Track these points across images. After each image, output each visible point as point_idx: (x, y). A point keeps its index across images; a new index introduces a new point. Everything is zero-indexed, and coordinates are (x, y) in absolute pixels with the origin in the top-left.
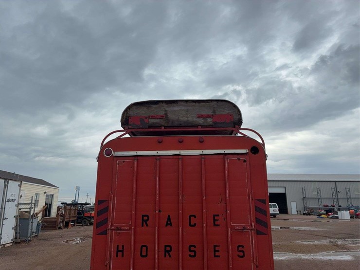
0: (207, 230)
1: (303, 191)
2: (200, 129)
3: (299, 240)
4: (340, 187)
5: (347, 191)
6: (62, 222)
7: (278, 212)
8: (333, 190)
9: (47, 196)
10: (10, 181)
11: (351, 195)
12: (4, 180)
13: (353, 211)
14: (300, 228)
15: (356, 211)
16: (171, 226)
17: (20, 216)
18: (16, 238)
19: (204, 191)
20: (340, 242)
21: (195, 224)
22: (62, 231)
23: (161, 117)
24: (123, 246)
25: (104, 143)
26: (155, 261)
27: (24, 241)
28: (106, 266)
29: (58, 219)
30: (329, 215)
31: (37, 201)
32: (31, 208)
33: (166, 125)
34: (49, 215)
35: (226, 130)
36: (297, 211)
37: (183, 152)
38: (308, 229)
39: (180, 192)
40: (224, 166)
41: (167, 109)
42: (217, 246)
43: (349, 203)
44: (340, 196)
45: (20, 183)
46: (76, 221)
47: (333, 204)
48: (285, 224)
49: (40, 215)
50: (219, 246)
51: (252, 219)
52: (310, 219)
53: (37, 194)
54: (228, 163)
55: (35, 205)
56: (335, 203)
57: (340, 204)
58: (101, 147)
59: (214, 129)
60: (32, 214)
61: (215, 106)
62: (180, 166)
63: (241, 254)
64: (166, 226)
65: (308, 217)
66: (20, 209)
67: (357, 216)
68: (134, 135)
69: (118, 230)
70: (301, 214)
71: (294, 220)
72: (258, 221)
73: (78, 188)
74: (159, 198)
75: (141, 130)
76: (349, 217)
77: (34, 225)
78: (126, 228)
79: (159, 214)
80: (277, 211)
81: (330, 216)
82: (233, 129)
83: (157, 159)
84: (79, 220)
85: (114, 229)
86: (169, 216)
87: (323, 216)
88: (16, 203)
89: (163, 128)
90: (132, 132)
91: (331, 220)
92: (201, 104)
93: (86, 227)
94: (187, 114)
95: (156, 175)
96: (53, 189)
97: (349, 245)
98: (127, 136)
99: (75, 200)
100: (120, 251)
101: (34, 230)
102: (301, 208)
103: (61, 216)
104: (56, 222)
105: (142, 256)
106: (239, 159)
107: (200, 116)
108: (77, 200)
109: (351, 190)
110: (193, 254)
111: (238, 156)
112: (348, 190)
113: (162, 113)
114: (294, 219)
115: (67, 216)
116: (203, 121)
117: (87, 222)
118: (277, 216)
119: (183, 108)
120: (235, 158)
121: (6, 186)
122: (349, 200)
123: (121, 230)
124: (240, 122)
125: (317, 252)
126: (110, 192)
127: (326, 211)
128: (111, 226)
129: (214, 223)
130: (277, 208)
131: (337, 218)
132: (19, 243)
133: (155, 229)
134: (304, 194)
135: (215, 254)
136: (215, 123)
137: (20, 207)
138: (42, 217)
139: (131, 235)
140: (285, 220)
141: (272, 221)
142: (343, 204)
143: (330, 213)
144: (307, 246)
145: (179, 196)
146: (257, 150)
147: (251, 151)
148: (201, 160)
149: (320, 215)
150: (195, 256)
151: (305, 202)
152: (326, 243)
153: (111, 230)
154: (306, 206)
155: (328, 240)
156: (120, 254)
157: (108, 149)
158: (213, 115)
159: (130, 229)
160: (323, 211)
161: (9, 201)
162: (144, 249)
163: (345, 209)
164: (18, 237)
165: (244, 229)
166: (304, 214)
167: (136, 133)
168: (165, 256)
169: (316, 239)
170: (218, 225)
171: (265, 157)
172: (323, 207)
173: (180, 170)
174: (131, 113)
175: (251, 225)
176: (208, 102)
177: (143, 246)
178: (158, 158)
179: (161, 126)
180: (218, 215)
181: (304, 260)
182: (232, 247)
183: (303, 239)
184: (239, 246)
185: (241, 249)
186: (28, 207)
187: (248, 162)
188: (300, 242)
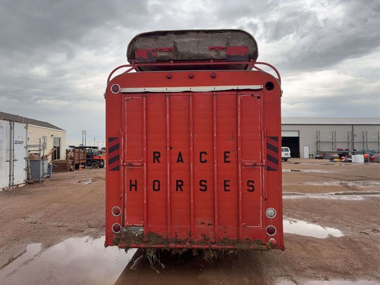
0: (217, 166)
1: (318, 134)
2: (212, 63)
3: (309, 181)
4: (357, 131)
5: (364, 135)
6: (72, 165)
7: (290, 156)
8: (349, 134)
9: (54, 139)
10: (15, 123)
11: (368, 139)
12: (9, 122)
13: (368, 155)
14: (311, 170)
15: (371, 155)
16: (183, 162)
17: (30, 158)
18: (28, 179)
19: (215, 129)
20: (350, 184)
21: (206, 161)
22: (72, 173)
23: (170, 50)
24: (136, 181)
25: (111, 79)
26: (167, 195)
27: (37, 182)
28: (121, 198)
29: (68, 161)
30: (342, 159)
31: (45, 144)
32: (40, 150)
33: (175, 59)
34: (59, 158)
35: (240, 65)
36: (309, 155)
37: (194, 89)
38: (319, 172)
39: (191, 130)
40: (237, 102)
41: (176, 41)
42: (227, 181)
43: (365, 147)
44: (356, 139)
45: (25, 125)
46: (86, 164)
47: (347, 148)
48: (295, 167)
49: (50, 157)
50: (229, 181)
51: (263, 156)
52: (322, 163)
53: (44, 138)
54: (241, 100)
55: (43, 148)
56: (350, 147)
57: (355, 148)
58: (108, 83)
59: (228, 63)
60: (41, 156)
61: (229, 37)
62: (191, 104)
63: (251, 188)
64: (178, 162)
65: (321, 160)
66: (29, 151)
67: (372, 160)
68: (141, 70)
69: (130, 166)
70: (313, 158)
71: (305, 164)
72: (269, 158)
73: (84, 132)
74: (170, 136)
75: (149, 64)
76: (363, 161)
77: (45, 167)
78: (138, 164)
79: (170, 151)
80: (289, 154)
81: (344, 160)
82: (248, 63)
83: (166, 96)
84: (89, 163)
85: (126, 165)
86: (180, 152)
87: (335, 160)
88: (24, 145)
89: (172, 62)
90: (139, 67)
91: (343, 164)
92: (214, 34)
93: (96, 169)
94: (198, 46)
95: (166, 113)
96: (59, 132)
97: (360, 186)
98: (134, 71)
99: (82, 145)
100: (133, 186)
101: (46, 171)
102: (314, 152)
103: (70, 158)
104: (66, 164)
105: (155, 190)
106: (252, 95)
107: (212, 49)
108: (84, 145)
109: (368, 134)
110: (203, 188)
111: (252, 93)
112: (365, 133)
113: (171, 45)
114: (306, 162)
115: (77, 158)
116: (215, 54)
117: (97, 164)
118: (288, 160)
119: (194, 40)
120: (248, 94)
121: (12, 128)
122: (365, 144)
123: (133, 166)
124: (255, 55)
125: (326, 192)
126: (121, 130)
127: (339, 155)
128: (123, 162)
129: (225, 159)
130: (289, 152)
131: (350, 161)
132: (32, 183)
133: (167, 165)
134: (318, 138)
135: (225, 188)
136: (228, 56)
137: (29, 149)
138: (52, 159)
139: (143, 170)
140: (296, 163)
141: (283, 164)
142: (358, 148)
143: (343, 157)
144: (316, 187)
145: (189, 133)
146: (272, 86)
147: (266, 87)
148: (213, 97)
149: (332, 159)
150: (205, 190)
151: (318, 146)
152: (336, 185)
153: (123, 166)
154: (319, 150)
155: (339, 182)
156: (133, 188)
157: (114, 85)
158: (226, 47)
159: (142, 165)
160: (336, 155)
161: (17, 142)
162: (156, 183)
163: (359, 153)
164: (31, 178)
165: (255, 165)
166: (316, 158)
167: (143, 69)
168: (177, 190)
169: (326, 181)
170: (229, 162)
171: (280, 93)
172: (336, 151)
173: (191, 107)
174: (137, 45)
175: (262, 162)
176: (221, 33)
177: (155, 181)
178: (167, 94)
179: (170, 60)
180: (229, 152)
181: (312, 199)
182: (242, 182)
183: (313, 180)
184: (249, 182)
185: (251, 184)
186: (37, 149)
187: (262, 99)
188: (310, 183)
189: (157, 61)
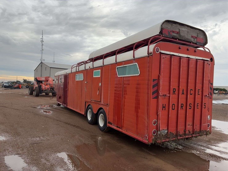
2: (192, 44)
16: (184, 94)
19: (197, 78)
21: (192, 94)
23: (177, 33)
24: (165, 104)
26: (178, 111)
33: (179, 38)
39: (189, 78)
41: (180, 28)
42: (198, 104)
51: (209, 92)
61: (198, 33)
63: (205, 107)
64: (182, 94)
74: (181, 80)
75: (168, 38)
83: (180, 58)
85: (162, 96)
86: (183, 89)
92: (194, 30)
94: (188, 34)
95: (180, 68)
105: (173, 109)
106: (208, 63)
107: (192, 37)
113: (178, 31)
116: (193, 40)
119: (186, 30)
124: (206, 44)
126: (160, 75)
128: (161, 94)
133: (179, 96)
135: (197, 107)
136: (198, 42)
139: (169, 99)
146: (212, 60)
147: (210, 60)
150: (191, 108)
156: (164, 108)
158: (197, 37)
162: (173, 106)
165: (206, 96)
168: (181, 109)
170: (199, 94)
174: (164, 26)
175: (209, 94)
177: (173, 104)
179: (177, 39)
180: (199, 90)
185: (205, 105)
189: (172, 38)
